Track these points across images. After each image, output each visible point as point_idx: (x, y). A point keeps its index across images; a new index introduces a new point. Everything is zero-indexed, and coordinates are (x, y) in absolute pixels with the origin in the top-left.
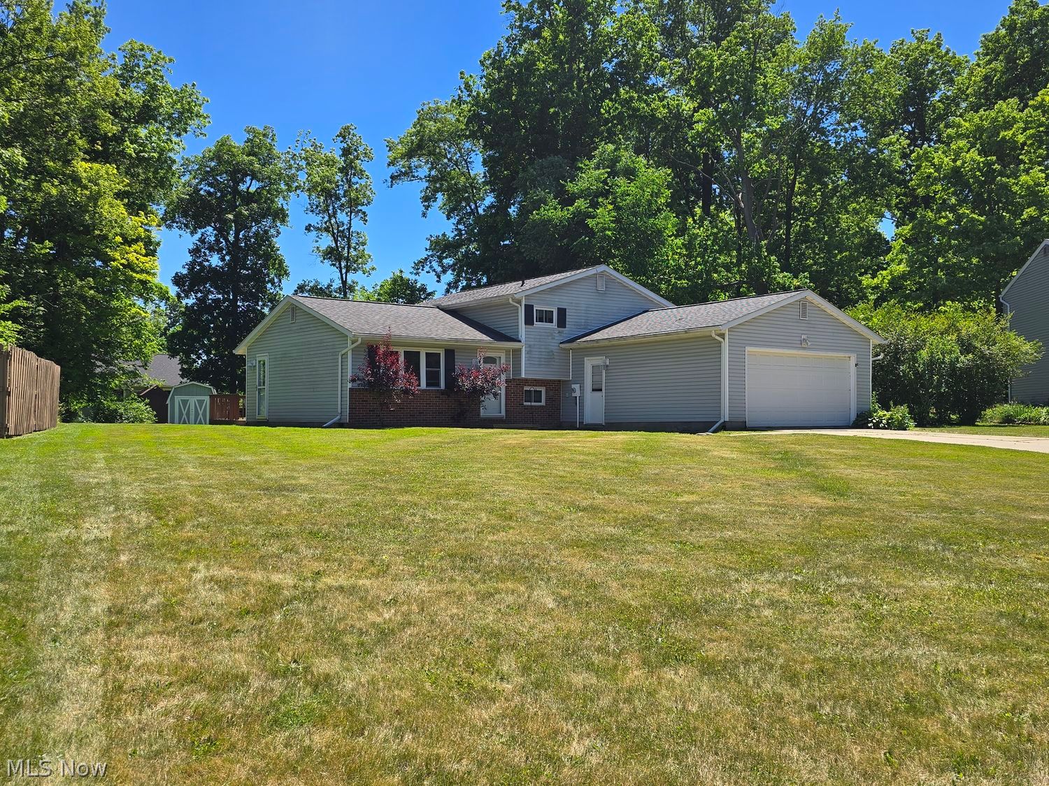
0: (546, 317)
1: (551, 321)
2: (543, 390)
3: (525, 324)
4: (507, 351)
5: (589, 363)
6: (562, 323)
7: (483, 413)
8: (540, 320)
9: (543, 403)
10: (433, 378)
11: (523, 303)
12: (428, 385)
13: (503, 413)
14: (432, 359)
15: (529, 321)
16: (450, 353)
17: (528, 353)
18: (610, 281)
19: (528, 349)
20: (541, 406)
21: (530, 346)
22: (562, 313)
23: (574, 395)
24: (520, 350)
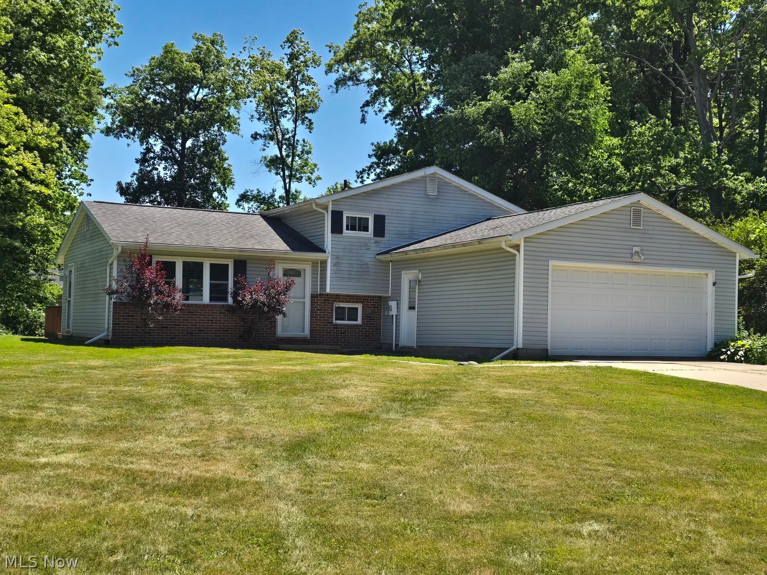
0: (359, 225)
1: (366, 229)
2: (359, 306)
3: (332, 232)
4: (314, 263)
5: (407, 277)
6: (380, 231)
7: (280, 332)
8: (353, 228)
9: (359, 322)
10: (218, 292)
11: (330, 209)
12: (211, 299)
13: (307, 332)
14: (219, 271)
15: (337, 228)
16: (241, 265)
17: (334, 265)
18: (443, 185)
19: (335, 261)
20: (357, 325)
21: (337, 257)
22: (380, 221)
23: (391, 313)
24: (324, 263)
